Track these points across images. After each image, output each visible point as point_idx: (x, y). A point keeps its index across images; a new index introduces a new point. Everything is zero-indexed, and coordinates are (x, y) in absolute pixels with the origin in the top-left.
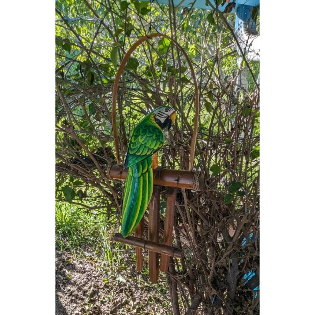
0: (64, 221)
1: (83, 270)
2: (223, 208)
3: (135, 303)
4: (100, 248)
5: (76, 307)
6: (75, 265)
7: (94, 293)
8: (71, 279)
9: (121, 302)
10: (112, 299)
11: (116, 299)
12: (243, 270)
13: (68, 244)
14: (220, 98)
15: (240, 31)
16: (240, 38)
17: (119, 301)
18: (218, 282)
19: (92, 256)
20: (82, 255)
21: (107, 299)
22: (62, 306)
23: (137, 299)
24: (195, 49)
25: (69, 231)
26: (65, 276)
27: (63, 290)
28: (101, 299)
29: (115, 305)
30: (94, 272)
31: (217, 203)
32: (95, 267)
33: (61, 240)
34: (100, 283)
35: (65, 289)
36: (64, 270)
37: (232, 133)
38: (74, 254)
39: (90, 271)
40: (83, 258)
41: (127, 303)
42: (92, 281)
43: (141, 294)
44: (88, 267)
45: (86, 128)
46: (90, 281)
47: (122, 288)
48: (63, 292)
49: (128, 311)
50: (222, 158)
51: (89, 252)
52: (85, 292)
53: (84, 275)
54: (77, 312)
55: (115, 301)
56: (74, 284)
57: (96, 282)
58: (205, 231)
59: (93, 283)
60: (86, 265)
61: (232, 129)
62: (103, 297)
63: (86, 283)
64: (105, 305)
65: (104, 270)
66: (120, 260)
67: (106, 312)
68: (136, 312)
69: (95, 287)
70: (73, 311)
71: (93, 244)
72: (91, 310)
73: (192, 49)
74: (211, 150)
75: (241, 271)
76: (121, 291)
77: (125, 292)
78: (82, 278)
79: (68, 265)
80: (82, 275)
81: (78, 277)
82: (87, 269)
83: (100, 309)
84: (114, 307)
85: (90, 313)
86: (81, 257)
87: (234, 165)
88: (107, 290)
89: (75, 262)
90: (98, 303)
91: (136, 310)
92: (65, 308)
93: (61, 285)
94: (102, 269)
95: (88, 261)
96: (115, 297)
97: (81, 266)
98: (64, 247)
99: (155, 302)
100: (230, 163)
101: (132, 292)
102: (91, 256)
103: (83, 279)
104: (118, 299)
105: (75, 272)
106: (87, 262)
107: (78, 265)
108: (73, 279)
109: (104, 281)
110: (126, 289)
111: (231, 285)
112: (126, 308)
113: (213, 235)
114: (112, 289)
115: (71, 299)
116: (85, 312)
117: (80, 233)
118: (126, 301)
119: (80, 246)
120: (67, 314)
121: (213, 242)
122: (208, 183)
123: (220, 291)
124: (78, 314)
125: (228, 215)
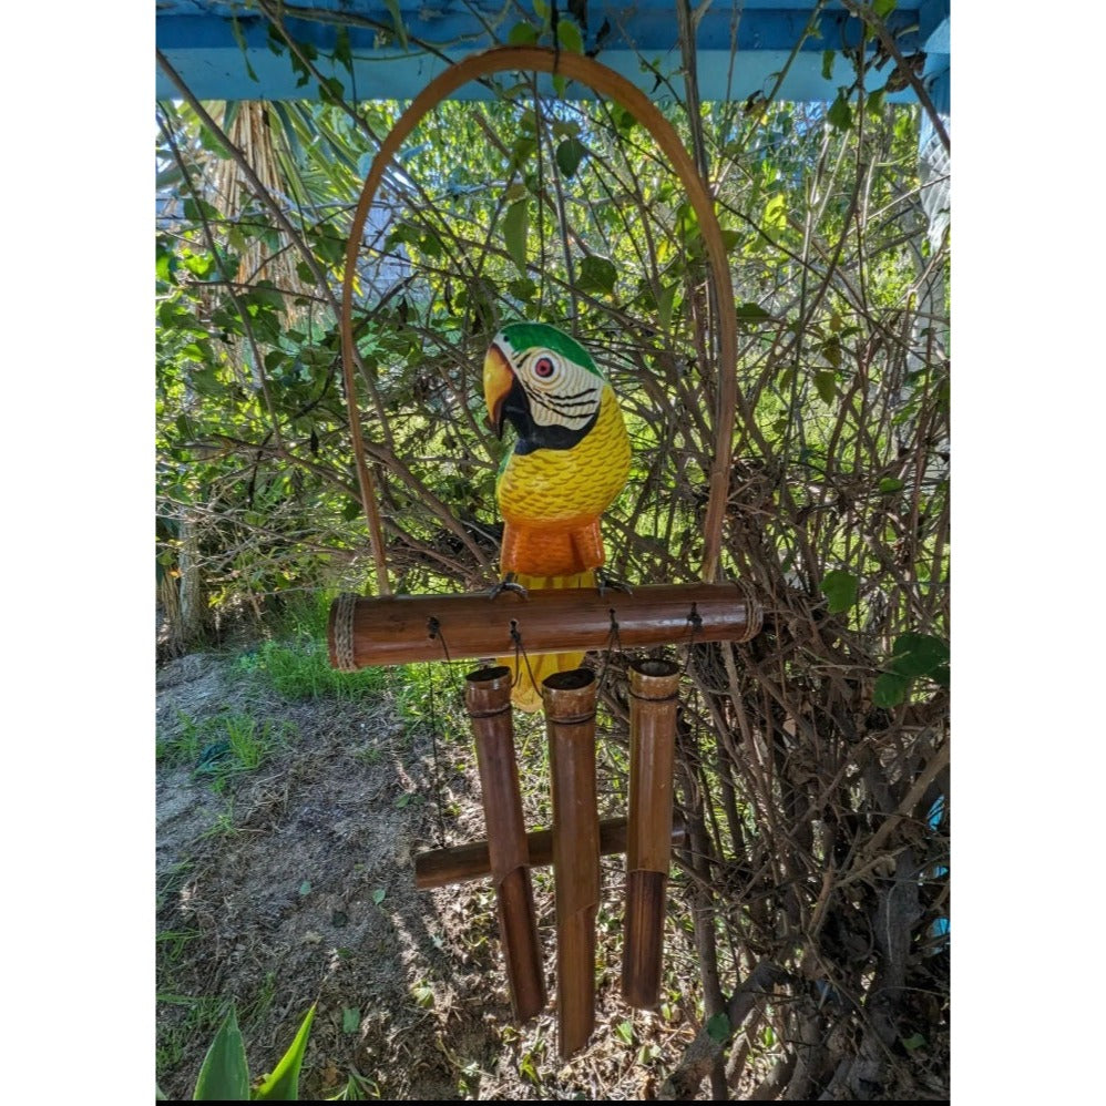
2: (867, 699)
3: (607, 905)
4: (535, 743)
5: (457, 895)
6: (470, 780)
8: (459, 815)
10: (548, 884)
12: (938, 906)
13: (465, 725)
18: (844, 931)
21: (536, 884)
23: (613, 893)
24: (784, 210)
26: (446, 807)
36: (446, 789)
37: (901, 463)
50: (867, 538)
54: (459, 908)
56: (462, 830)
61: (903, 452)
70: (450, 902)
72: (493, 910)
74: (834, 514)
75: (928, 907)
79: (456, 778)
81: (474, 814)
85: (489, 916)
87: (905, 559)
93: (433, 827)
100: (892, 551)
105: (468, 798)
108: (463, 817)
111: (890, 951)
113: (831, 788)
116: (477, 911)
120: (435, 909)
121: (828, 808)
122: (818, 615)
123: (849, 969)
124: (461, 914)
125: (883, 726)
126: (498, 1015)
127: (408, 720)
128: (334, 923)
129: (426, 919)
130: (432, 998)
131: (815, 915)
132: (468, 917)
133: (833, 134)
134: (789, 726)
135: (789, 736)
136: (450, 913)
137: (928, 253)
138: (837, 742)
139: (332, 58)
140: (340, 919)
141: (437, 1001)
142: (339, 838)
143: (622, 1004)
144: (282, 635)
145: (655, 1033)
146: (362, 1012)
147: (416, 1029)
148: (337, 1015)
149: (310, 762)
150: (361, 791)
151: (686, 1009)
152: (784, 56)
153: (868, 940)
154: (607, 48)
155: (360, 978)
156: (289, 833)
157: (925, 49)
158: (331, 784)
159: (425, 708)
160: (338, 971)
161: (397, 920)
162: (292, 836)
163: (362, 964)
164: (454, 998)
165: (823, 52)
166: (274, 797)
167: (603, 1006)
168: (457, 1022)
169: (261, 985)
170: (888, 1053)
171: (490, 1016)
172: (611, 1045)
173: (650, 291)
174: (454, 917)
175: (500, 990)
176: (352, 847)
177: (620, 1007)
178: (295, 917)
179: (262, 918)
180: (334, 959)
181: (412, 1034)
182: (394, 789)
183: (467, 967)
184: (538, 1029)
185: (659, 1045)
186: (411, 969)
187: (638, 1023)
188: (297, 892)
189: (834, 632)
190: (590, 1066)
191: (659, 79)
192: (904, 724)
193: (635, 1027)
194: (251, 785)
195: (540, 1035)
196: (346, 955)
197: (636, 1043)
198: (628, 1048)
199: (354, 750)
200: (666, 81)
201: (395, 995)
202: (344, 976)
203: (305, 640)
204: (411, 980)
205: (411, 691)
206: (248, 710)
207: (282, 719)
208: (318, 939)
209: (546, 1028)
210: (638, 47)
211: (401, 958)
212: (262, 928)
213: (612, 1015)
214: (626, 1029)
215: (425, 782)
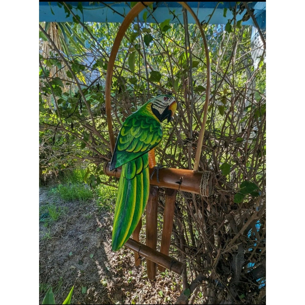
2: (231, 201)
5: (114, 256)
12: (249, 259)
18: (223, 266)
22: (105, 253)
28: (132, 252)
37: (243, 133)
48: (107, 242)
50: (232, 155)
54: (114, 259)
58: (212, 221)
61: (243, 130)
70: (112, 258)
74: (222, 148)
75: (247, 259)
83: (130, 259)
85: (123, 261)
87: (243, 161)
90: (129, 255)
92: (107, 255)
93: (107, 237)
100: (239, 159)
111: (236, 272)
116: (119, 260)
120: (107, 259)
121: (219, 232)
122: (218, 177)
123: (224, 276)
124: (115, 261)
125: (236, 209)
126: (125, 289)
127: (100, 207)
128: (79, 263)
129: (105, 262)
130: (107, 284)
131: (215, 262)
132: (117, 262)
133: (226, 34)
134: (208, 209)
135: (208, 211)
136: (112, 261)
137: (253, 70)
138: (222, 213)
139: (76, 9)
140: (81, 262)
141: (108, 284)
142: (80, 240)
143: (160, 286)
144: (63, 182)
145: (169, 294)
146: (87, 288)
147: (102, 292)
148: (80, 289)
149: (72, 218)
150: (87, 227)
151: (178, 287)
152: (212, 10)
153: (230, 269)
154: (159, 6)
155: (86, 279)
156: (66, 238)
157: (254, 8)
158: (78, 225)
159: (105, 203)
160: (80, 277)
161: (97, 263)
162: (67, 239)
163: (87, 275)
164: (113, 284)
165: (224, 9)
166: (62, 228)
167: (155, 286)
168: (114, 291)
169: (58, 280)
170: (235, 300)
171: (123, 289)
172: (157, 297)
173: (171, 82)
174: (113, 262)
175: (126, 282)
176: (84, 242)
177: (159, 287)
178: (68, 262)
179: (59, 262)
180: (79, 273)
181: (101, 294)
182: (96, 226)
183: (116, 276)
184: (136, 292)
185: (170, 297)
186: (101, 276)
187: (164, 291)
188: (68, 255)
189: (222, 182)
190: (151, 303)
191: (175, 16)
192: (242, 208)
193: (163, 292)
194: (55, 225)
195: (137, 294)
196: (82, 272)
197: (164, 296)
198: (161, 298)
199: (84, 215)
200: (177, 17)
201: (96, 283)
202: (82, 278)
203: (70, 184)
204: (101, 279)
205: (100, 199)
206: (54, 204)
207: (64, 206)
208: (75, 268)
209: (138, 292)
210: (168, 7)
211: (98, 273)
212: (59, 265)
213: (157, 289)
214: (161, 293)
215: (105, 224)
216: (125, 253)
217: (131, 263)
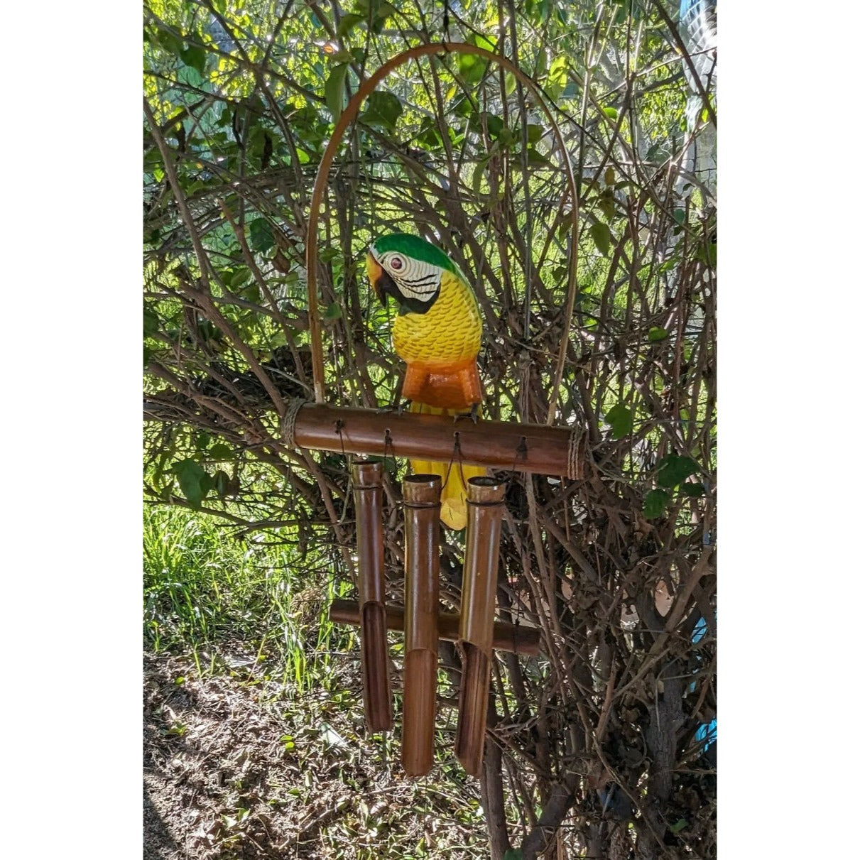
0: (164, 562)
1: (222, 708)
2: (640, 530)
3: (374, 810)
4: (271, 645)
5: (198, 821)
6: (195, 693)
7: (255, 778)
8: (185, 735)
9: (333, 806)
10: (305, 796)
11: (316, 796)
12: (697, 712)
13: (177, 631)
14: (635, 213)
15: (695, 20)
16: (695, 42)
17: (327, 802)
18: (622, 747)
19: (249, 670)
20: (218, 665)
21: (290, 798)
22: (157, 817)
23: (379, 797)
24: (565, 70)
25: (179, 592)
26: (167, 728)
27: (161, 767)
28: (274, 796)
29: (315, 816)
30: (254, 717)
31: (623, 517)
32: (256, 702)
33: (157, 619)
34: (271, 749)
35: (165, 767)
36: (165, 707)
37: (668, 313)
38: (194, 661)
39: (241, 713)
40: (221, 675)
41: (349, 808)
42: (248, 743)
43: (391, 784)
44: (234, 702)
45: (242, 289)
46: (240, 742)
47: (336, 764)
48: (160, 774)
49: (354, 834)
50: (638, 386)
51: (239, 655)
52: (225, 776)
53: (222, 726)
54: (203, 834)
55: (316, 802)
56: (193, 750)
57: (259, 744)
58: (586, 596)
59: (250, 748)
60: (229, 694)
62: (278, 790)
63: (230, 748)
64: (284, 814)
65: (282, 710)
66: (329, 682)
67: (288, 834)
68: (377, 838)
69: (257, 762)
70: (189, 831)
71: (252, 633)
72: (244, 830)
73: (557, 70)
75: (690, 715)
76: (334, 773)
77: (345, 777)
78: (218, 733)
79: (174, 694)
80: (217, 725)
81: (205, 731)
82: (232, 708)
83: (269, 826)
84: (313, 821)
85: (240, 837)
86: (216, 672)
87: (672, 406)
88: (292, 771)
89: (196, 685)
90: (263, 809)
91: (375, 829)
92: (166, 821)
93: (155, 752)
94: (277, 709)
95: (236, 684)
96: (315, 791)
97: (215, 696)
98: (164, 641)
99: (434, 808)
100: (661, 399)
101: (364, 776)
102: (243, 669)
103: (220, 737)
104: (325, 797)
105: (195, 715)
106: (231, 685)
107: (207, 696)
108: (191, 737)
109: (282, 743)
110: (347, 767)
111: (660, 757)
112: (346, 823)
113: (610, 610)
114: (305, 767)
115: (185, 796)
116: (225, 834)
117: (213, 598)
118: (348, 802)
119: (211, 638)
120: (171, 840)
123: (627, 774)
124: (206, 840)
132: (215, 842)
136: (193, 841)
153: (642, 751)
174: (197, 844)
216: (245, 804)
217: (274, 840)
